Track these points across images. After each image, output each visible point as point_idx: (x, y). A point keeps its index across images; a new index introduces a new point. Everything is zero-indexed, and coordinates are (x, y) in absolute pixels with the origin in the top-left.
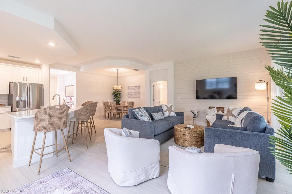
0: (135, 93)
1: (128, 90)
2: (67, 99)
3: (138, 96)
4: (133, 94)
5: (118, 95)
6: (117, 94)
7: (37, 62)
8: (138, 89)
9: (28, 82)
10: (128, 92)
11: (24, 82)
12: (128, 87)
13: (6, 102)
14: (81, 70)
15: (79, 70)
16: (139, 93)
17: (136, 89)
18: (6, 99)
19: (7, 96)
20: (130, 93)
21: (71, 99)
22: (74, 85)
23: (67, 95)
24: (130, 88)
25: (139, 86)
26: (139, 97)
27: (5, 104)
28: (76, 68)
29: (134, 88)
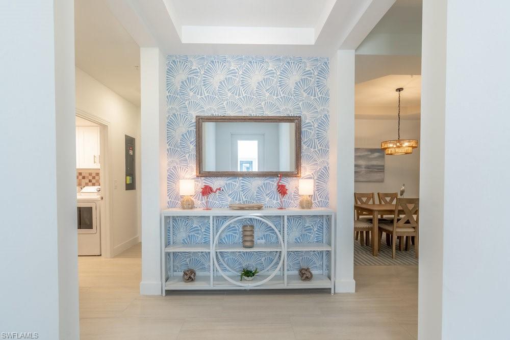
0: (368, 167)
3: (377, 176)
16: (381, 169)
17: (371, 157)
25: (381, 150)
26: (382, 181)
29: (366, 153)
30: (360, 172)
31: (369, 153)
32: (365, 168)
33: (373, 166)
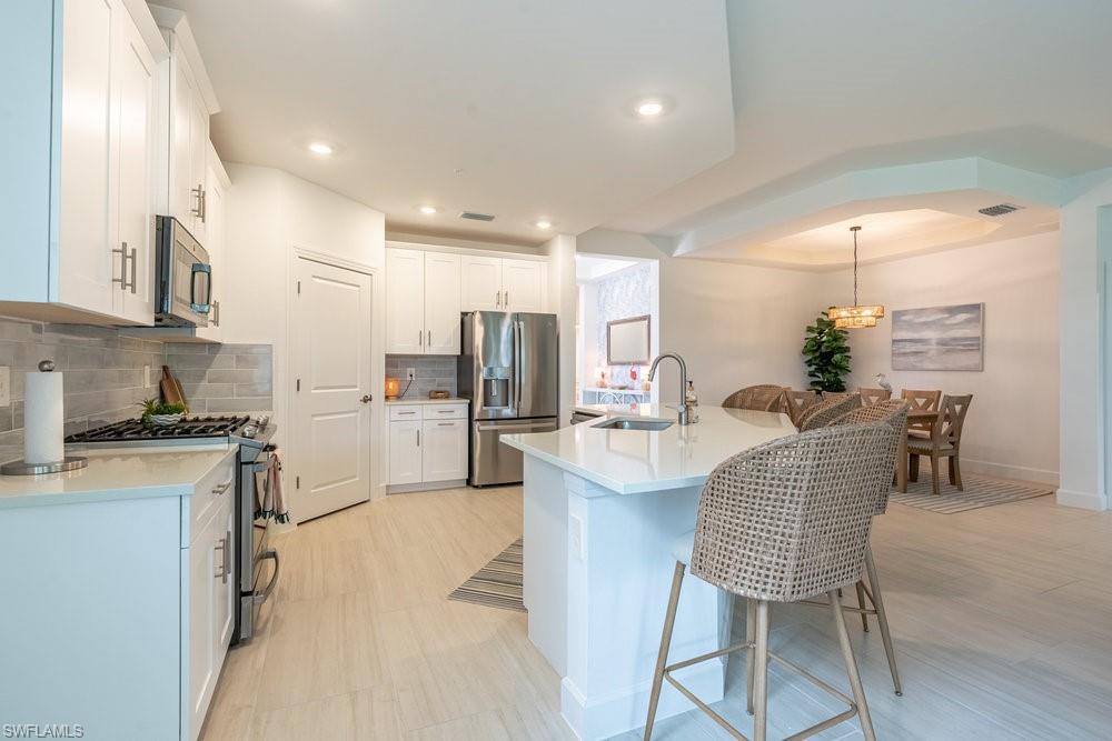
0: (942, 343)
1: (893, 330)
2: (612, 375)
3: (970, 359)
4: (933, 348)
5: (837, 357)
6: (831, 354)
7: (544, 226)
8: (968, 321)
9: (510, 310)
10: (894, 341)
11: (499, 310)
12: (897, 315)
13: (451, 382)
14: (679, 252)
15: (670, 254)
16: (976, 345)
17: (948, 322)
18: (451, 374)
19: (455, 361)
20: (909, 348)
21: (634, 376)
22: (647, 318)
23: (613, 360)
24: (904, 318)
25: (976, 307)
26: (980, 368)
27: (447, 388)
28: (659, 243)
29: (940, 316)
30: (926, 353)
31: (946, 316)
32: (938, 344)
33: (955, 339)
